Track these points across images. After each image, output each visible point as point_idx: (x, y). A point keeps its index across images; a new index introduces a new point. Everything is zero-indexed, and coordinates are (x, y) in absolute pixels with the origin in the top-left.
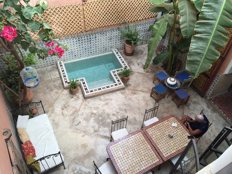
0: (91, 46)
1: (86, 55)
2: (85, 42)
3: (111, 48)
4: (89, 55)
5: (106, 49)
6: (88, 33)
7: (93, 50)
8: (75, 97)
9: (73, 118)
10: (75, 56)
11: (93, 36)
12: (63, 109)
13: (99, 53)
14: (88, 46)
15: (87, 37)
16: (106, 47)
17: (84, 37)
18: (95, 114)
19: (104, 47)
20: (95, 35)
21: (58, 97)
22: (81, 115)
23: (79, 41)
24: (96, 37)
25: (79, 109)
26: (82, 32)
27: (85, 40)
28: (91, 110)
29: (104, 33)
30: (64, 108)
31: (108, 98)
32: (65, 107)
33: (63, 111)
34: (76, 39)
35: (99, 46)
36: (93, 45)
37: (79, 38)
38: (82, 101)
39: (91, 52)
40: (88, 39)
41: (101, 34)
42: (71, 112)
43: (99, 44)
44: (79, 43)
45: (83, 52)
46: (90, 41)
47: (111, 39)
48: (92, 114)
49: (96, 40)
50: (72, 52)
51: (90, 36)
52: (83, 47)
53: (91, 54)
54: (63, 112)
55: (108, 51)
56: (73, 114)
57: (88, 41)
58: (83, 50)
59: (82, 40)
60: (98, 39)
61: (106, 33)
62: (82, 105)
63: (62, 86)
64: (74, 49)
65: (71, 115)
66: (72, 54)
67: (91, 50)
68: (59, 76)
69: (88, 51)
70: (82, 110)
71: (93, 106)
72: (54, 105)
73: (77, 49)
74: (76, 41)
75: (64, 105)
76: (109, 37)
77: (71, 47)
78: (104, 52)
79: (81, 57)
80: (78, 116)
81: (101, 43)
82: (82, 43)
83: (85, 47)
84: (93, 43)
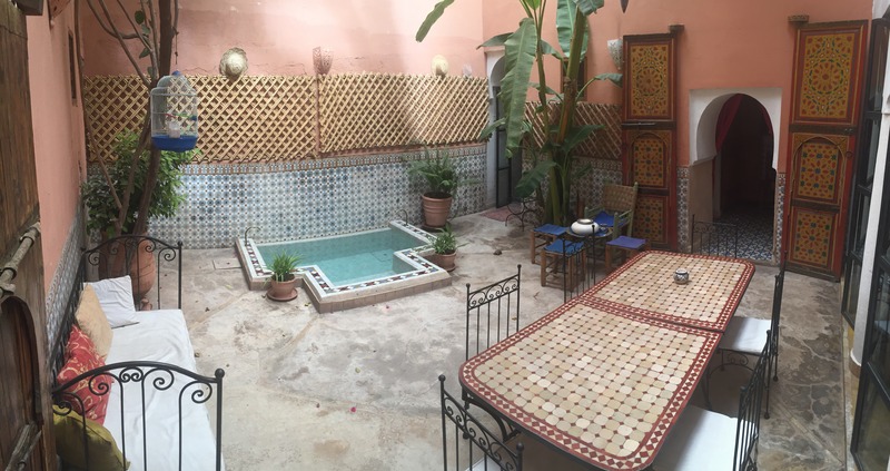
0: (332, 202)
1: (318, 232)
2: (317, 189)
3: (386, 216)
4: (325, 231)
5: (373, 218)
6: (326, 161)
7: (339, 216)
8: (287, 309)
9: (275, 356)
10: (289, 229)
11: (338, 172)
12: (239, 332)
13: (353, 228)
14: (325, 203)
15: (324, 173)
16: (373, 211)
17: (317, 173)
18: (365, 348)
19: (367, 212)
20: (345, 172)
21: (226, 305)
22: (308, 350)
23: (302, 182)
24: (345, 178)
25: (302, 336)
26: (313, 157)
27: (317, 181)
28: (347, 337)
29: (366, 169)
30: (244, 330)
31: (403, 307)
32: (247, 328)
33: (241, 336)
34: (295, 175)
35: (353, 207)
36: (339, 201)
37: (303, 175)
38: (309, 319)
39: (333, 224)
40: (325, 180)
41: (359, 169)
42: (271, 342)
43: (353, 200)
44: (303, 190)
45: (311, 219)
46: (332, 187)
47: (385, 189)
48: (354, 347)
49: (346, 185)
50: (281, 215)
51: (331, 172)
52: (310, 205)
53: (333, 230)
54: (239, 339)
55: (379, 224)
56: (277, 346)
57: (325, 188)
58: (310, 212)
59: (310, 182)
60: (352, 185)
61: (372, 169)
62: (309, 325)
63: (243, 284)
64: (288, 207)
65: (269, 349)
66: (281, 222)
67: (333, 216)
68: (239, 265)
69: (325, 217)
70: (310, 339)
71: (351, 329)
72: (210, 319)
73: (296, 206)
74: (295, 183)
75: (245, 322)
76: (379, 182)
77: (280, 200)
78: (367, 226)
79: (303, 234)
80: (295, 353)
81: (360, 199)
82: (310, 189)
83: (318, 204)
84: (339, 194)
